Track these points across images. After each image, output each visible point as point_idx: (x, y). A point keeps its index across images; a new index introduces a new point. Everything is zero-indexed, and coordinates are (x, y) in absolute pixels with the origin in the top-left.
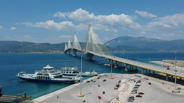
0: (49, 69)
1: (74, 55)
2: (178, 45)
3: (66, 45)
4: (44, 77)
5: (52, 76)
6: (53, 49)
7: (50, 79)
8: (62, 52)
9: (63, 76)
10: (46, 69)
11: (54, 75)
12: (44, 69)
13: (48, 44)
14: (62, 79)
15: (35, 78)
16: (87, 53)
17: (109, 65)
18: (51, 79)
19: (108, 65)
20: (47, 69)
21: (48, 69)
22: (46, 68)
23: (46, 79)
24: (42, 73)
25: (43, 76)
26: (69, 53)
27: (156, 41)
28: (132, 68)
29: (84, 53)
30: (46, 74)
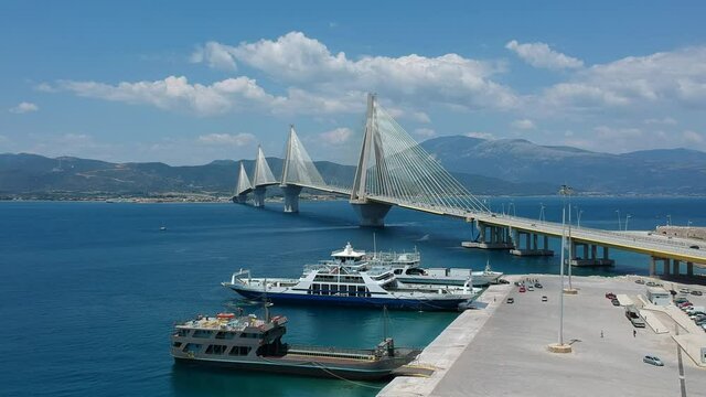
0: (357, 260)
1: (290, 211)
2: (653, 170)
3: (243, 172)
4: (343, 288)
5: (373, 285)
6: (180, 187)
7: (369, 294)
8: (225, 200)
9: (400, 285)
10: (343, 259)
11: (382, 282)
12: (337, 257)
13: (160, 167)
14: (397, 295)
15: (305, 293)
16: (364, 202)
17: (483, 246)
18: (373, 296)
19: (477, 245)
20: (348, 258)
21: (353, 258)
22: (345, 253)
23: (352, 294)
24: (336, 272)
25: (339, 284)
26: (261, 201)
27: (573, 154)
28: (593, 256)
29: (351, 201)
30: (348, 278)
